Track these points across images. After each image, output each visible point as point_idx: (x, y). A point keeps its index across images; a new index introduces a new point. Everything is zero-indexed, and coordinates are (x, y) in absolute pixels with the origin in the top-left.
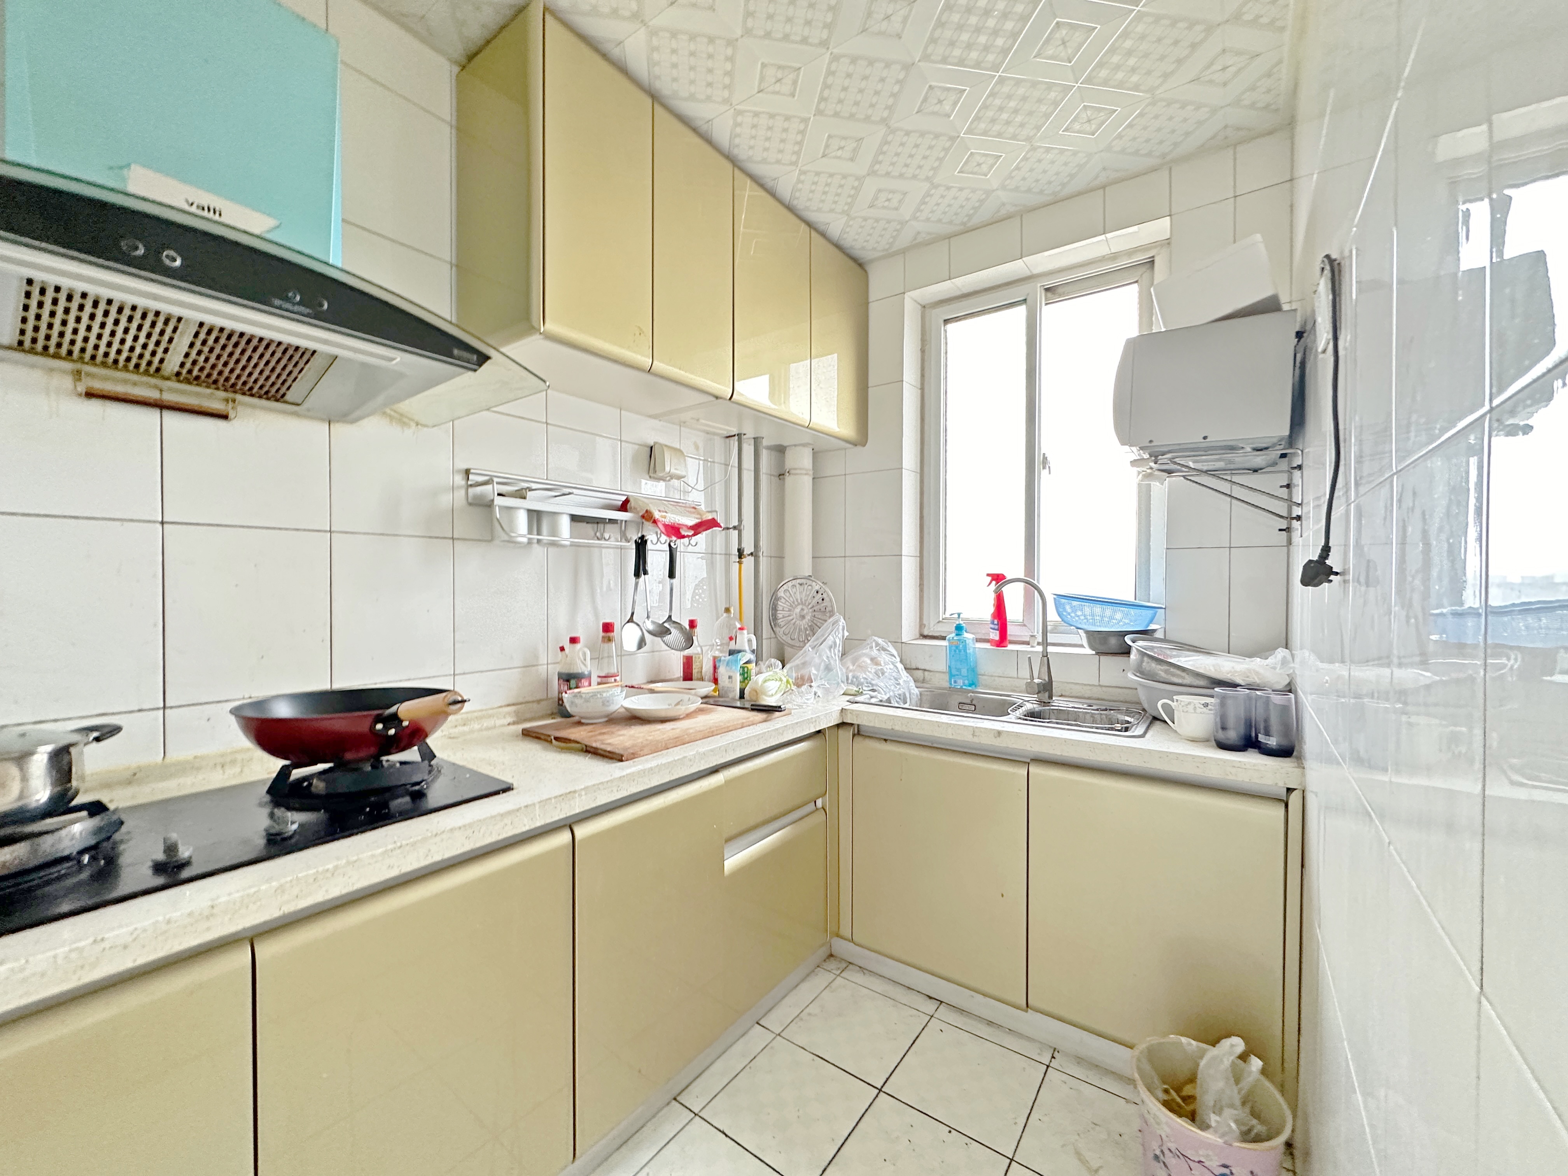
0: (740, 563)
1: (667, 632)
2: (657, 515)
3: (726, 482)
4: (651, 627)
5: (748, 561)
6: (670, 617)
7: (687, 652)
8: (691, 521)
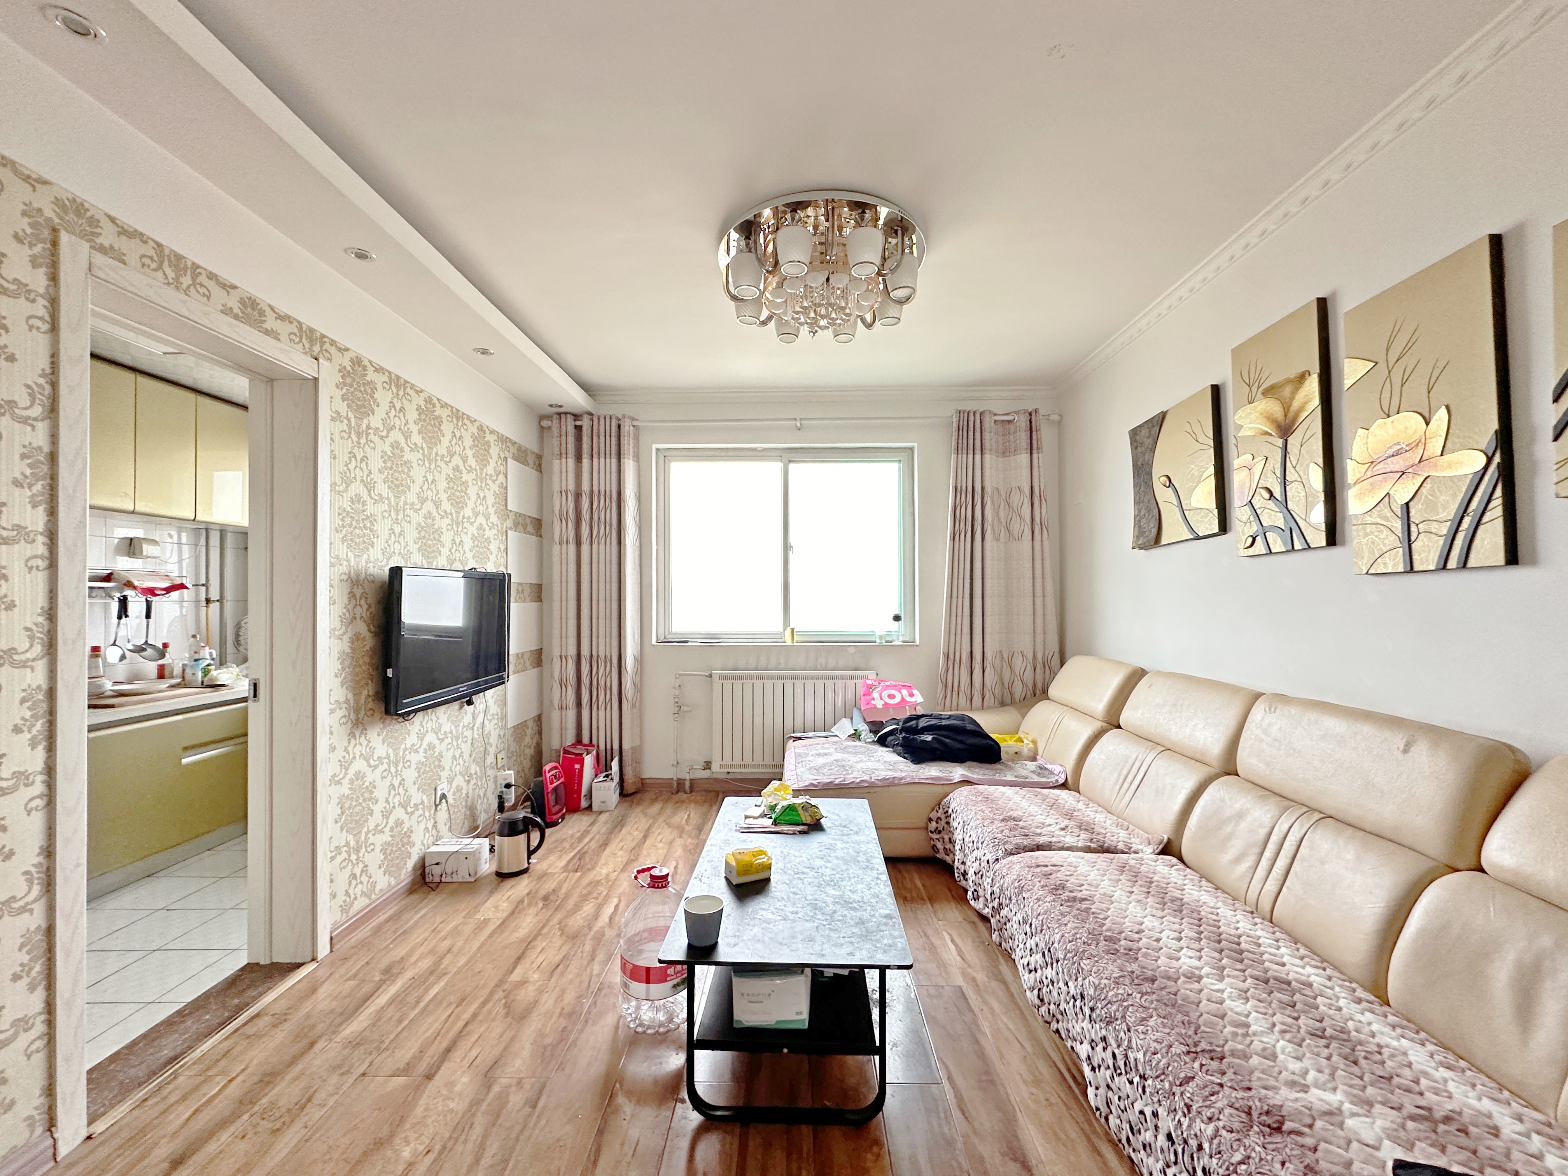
0: (207, 607)
1: (144, 650)
2: (136, 583)
3: (196, 557)
4: (131, 648)
5: (215, 607)
6: (146, 641)
7: (161, 662)
8: (165, 584)
